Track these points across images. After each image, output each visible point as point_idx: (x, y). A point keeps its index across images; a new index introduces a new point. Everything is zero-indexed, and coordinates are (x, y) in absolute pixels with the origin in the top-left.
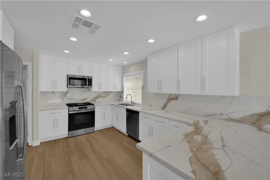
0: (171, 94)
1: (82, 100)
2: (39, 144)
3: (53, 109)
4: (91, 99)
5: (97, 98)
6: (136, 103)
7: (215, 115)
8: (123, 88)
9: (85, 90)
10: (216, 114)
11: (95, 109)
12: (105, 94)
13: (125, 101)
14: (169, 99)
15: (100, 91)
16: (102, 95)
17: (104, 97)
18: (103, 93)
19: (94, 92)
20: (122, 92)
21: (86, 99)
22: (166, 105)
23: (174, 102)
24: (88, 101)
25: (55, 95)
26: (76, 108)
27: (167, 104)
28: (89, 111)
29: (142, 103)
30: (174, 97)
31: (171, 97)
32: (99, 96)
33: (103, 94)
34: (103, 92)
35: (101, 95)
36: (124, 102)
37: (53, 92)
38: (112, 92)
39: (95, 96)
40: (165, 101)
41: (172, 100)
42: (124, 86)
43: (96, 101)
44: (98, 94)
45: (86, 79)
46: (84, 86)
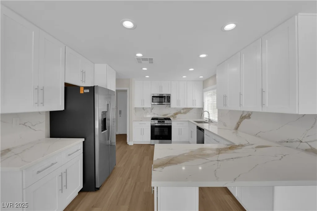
0: (244, 111)
1: (163, 115)
2: (133, 145)
3: (141, 121)
4: (172, 114)
5: (177, 114)
6: (214, 121)
7: (292, 142)
8: (203, 103)
9: (167, 106)
10: (293, 140)
11: (172, 124)
12: (185, 111)
13: (205, 118)
14: (241, 117)
15: (178, 107)
16: (182, 111)
17: (185, 113)
18: (182, 109)
19: (175, 108)
20: (203, 109)
21: (167, 114)
22: (239, 125)
23: (246, 121)
24: (169, 117)
26: (156, 121)
27: (240, 123)
28: (166, 125)
29: (218, 121)
30: (246, 115)
31: (243, 115)
32: (179, 112)
36: (205, 120)
37: (143, 108)
38: (192, 108)
39: (176, 112)
40: (238, 119)
41: (245, 118)
43: (176, 117)
44: (177, 110)
45: (165, 96)
46: (163, 103)
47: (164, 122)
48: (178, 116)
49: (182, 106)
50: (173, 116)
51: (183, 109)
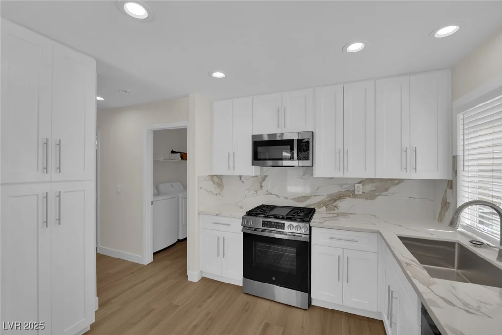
4: (322, 198)
5: (340, 197)
8: (454, 163)
12: (369, 187)
13: (463, 227)
16: (359, 190)
17: (370, 196)
18: (360, 183)
19: (332, 178)
20: (451, 185)
21: (307, 197)
24: (312, 205)
25: (243, 182)
28: (290, 237)
32: (347, 191)
33: (360, 185)
34: (362, 179)
35: (354, 191)
36: (462, 233)
37: (241, 176)
38: (401, 181)
39: (335, 190)
42: (460, 153)
43: (336, 207)
44: (341, 186)
45: (292, 141)
46: (285, 163)
47: (283, 226)
48: (344, 205)
49: (357, 170)
50: (325, 204)
51: (363, 182)
